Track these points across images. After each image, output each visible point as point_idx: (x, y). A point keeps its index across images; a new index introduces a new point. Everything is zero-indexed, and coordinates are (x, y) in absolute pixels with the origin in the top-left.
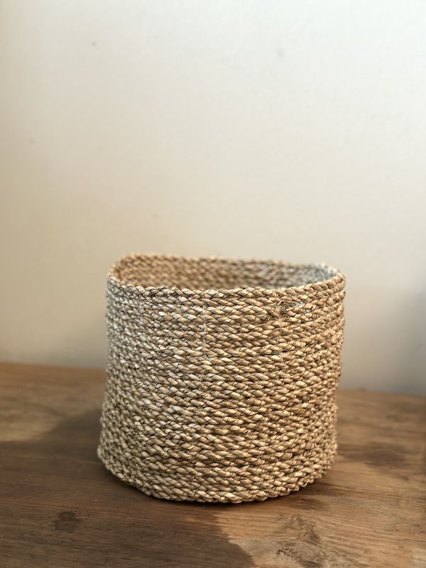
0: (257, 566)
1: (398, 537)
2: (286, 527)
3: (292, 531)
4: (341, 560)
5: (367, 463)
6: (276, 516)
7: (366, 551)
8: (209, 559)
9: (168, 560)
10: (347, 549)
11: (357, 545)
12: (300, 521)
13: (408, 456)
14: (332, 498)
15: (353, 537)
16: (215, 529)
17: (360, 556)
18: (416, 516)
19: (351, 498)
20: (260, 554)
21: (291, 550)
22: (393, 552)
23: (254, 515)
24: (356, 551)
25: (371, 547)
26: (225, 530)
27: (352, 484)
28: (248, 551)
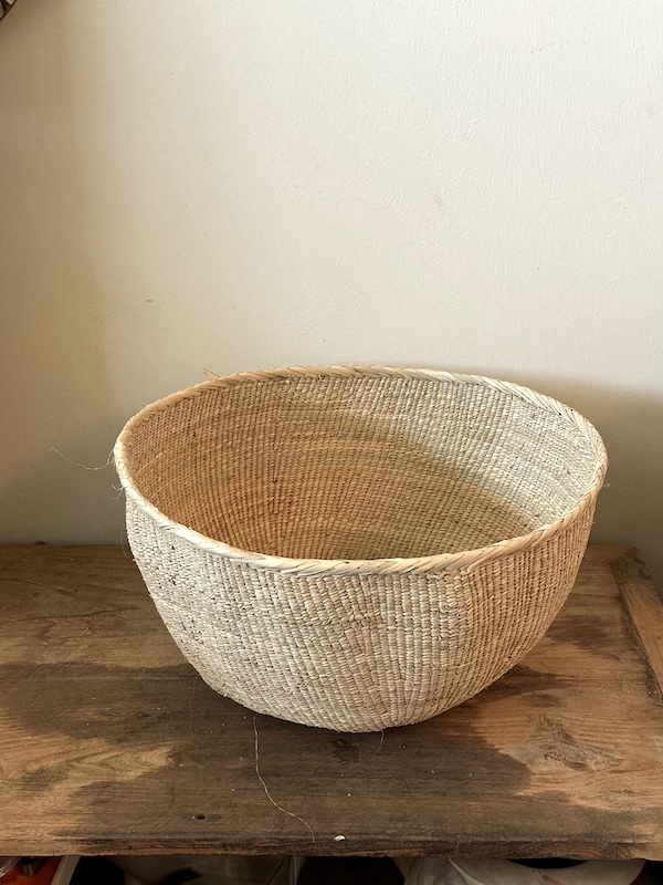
0: (534, 774)
1: (637, 726)
2: (539, 730)
3: (546, 733)
4: (599, 758)
5: (575, 644)
6: (525, 718)
7: (616, 745)
8: (493, 773)
9: (460, 780)
10: (598, 745)
11: (606, 740)
12: (548, 721)
13: (607, 630)
14: (563, 691)
15: (599, 731)
16: (480, 741)
17: (612, 751)
18: (642, 700)
19: (579, 688)
20: (531, 761)
21: (555, 754)
22: (638, 743)
23: (505, 720)
24: (608, 746)
25: (618, 741)
26: (490, 740)
27: (573, 672)
28: (520, 760)
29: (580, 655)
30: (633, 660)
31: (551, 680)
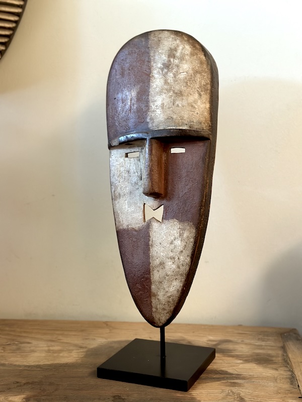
29: (256, 368)
30: (285, 370)
31: (238, 377)
